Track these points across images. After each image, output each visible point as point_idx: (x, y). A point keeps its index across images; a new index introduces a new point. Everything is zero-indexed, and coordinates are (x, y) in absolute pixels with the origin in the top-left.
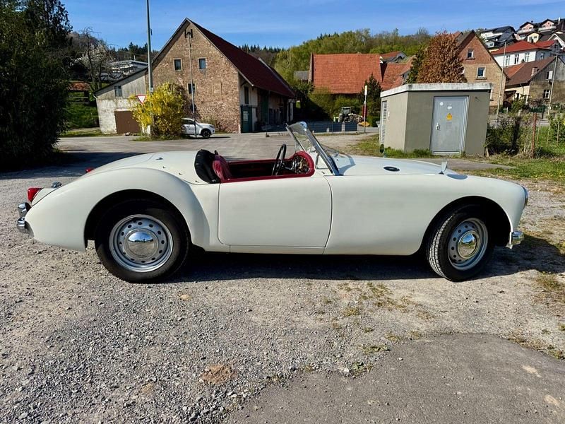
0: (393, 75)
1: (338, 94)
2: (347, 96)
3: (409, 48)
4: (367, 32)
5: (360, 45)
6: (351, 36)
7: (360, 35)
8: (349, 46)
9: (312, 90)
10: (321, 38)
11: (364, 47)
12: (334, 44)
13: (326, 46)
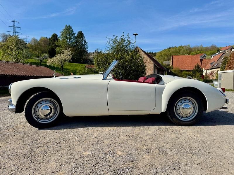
0: (206, 63)
1: (183, 70)
2: (187, 71)
3: (208, 52)
4: (189, 46)
5: (186, 51)
6: (182, 47)
7: (186, 47)
8: (182, 51)
9: (172, 68)
10: (169, 48)
11: (188, 51)
12: (175, 50)
13: (172, 51)
